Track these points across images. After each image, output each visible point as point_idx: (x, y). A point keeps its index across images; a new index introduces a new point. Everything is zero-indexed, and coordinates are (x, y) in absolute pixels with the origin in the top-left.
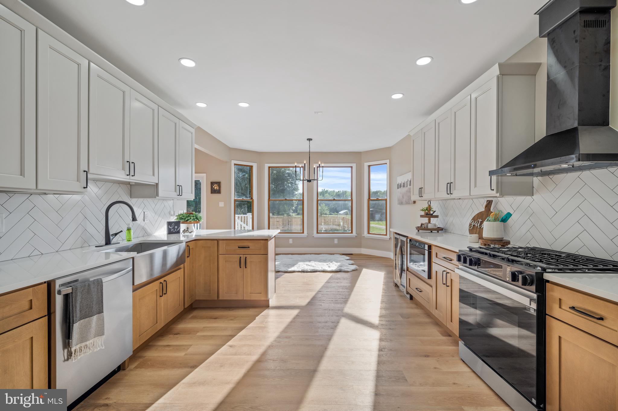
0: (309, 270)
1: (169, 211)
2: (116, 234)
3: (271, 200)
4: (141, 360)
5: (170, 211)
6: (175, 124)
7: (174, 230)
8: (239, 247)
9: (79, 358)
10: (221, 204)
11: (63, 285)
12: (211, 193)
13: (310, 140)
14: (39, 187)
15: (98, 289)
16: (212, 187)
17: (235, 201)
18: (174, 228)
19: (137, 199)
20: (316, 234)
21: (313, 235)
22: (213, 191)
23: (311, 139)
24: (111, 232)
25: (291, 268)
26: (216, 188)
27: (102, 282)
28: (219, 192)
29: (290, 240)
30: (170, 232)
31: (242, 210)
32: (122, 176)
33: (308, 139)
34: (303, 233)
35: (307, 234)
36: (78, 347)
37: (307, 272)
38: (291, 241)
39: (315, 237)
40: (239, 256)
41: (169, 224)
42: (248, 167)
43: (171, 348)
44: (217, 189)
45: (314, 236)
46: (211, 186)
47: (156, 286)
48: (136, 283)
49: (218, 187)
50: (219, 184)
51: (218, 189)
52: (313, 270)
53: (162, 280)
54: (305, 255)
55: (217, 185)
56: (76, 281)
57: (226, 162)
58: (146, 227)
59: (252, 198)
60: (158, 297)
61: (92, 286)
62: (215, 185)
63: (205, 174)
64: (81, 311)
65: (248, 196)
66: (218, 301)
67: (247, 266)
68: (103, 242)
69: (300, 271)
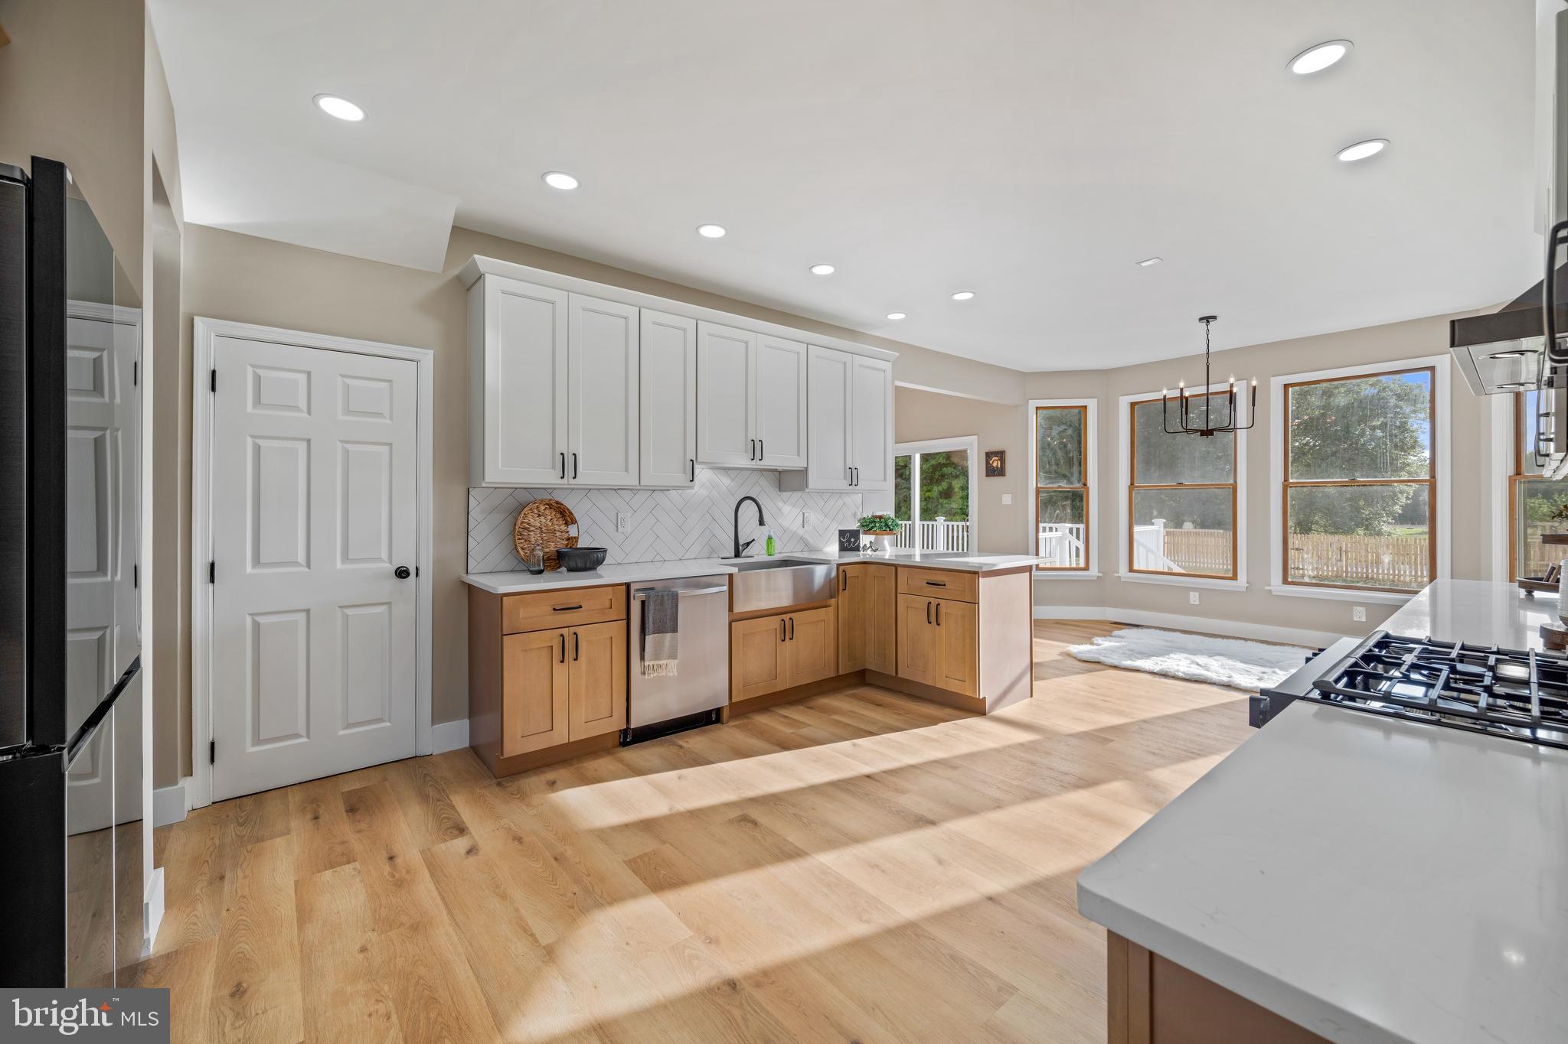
0: (1181, 675)
1: (853, 512)
2: (748, 544)
3: (1137, 487)
4: (746, 721)
5: (855, 513)
6: (845, 364)
7: (849, 545)
8: (928, 583)
9: (652, 676)
10: (1007, 499)
11: (638, 590)
12: (987, 475)
13: (1207, 319)
14: (642, 483)
15: (672, 603)
16: (987, 463)
17: (1038, 491)
18: (849, 541)
19: (790, 493)
20: (1279, 586)
21: (1267, 588)
22: (992, 472)
23: (1214, 318)
24: (742, 542)
25: (1135, 661)
26: (995, 464)
27: (677, 595)
28: (1000, 472)
29: (1192, 594)
30: (843, 548)
31: (1058, 511)
32: (744, 462)
33: (1201, 319)
34: (1235, 577)
35: (1248, 583)
36: (651, 663)
37: (1175, 677)
38: (1194, 598)
39: (1274, 593)
40: (928, 600)
41: (842, 533)
42: (1076, 411)
43: (786, 721)
44: (997, 468)
45: (1270, 591)
46: (986, 459)
47: (774, 622)
48: (737, 609)
49: (999, 462)
50: (1001, 455)
51: (999, 466)
52: (1196, 675)
53: (786, 617)
54: (1225, 640)
55: (997, 458)
56: (652, 589)
57: (1016, 406)
58: (806, 536)
59: (1085, 485)
60: (779, 640)
61: (666, 598)
62: (994, 458)
63: (976, 436)
64: (654, 624)
65: (1075, 479)
66: (896, 678)
67: (941, 621)
68: (733, 555)
69: (1155, 671)
